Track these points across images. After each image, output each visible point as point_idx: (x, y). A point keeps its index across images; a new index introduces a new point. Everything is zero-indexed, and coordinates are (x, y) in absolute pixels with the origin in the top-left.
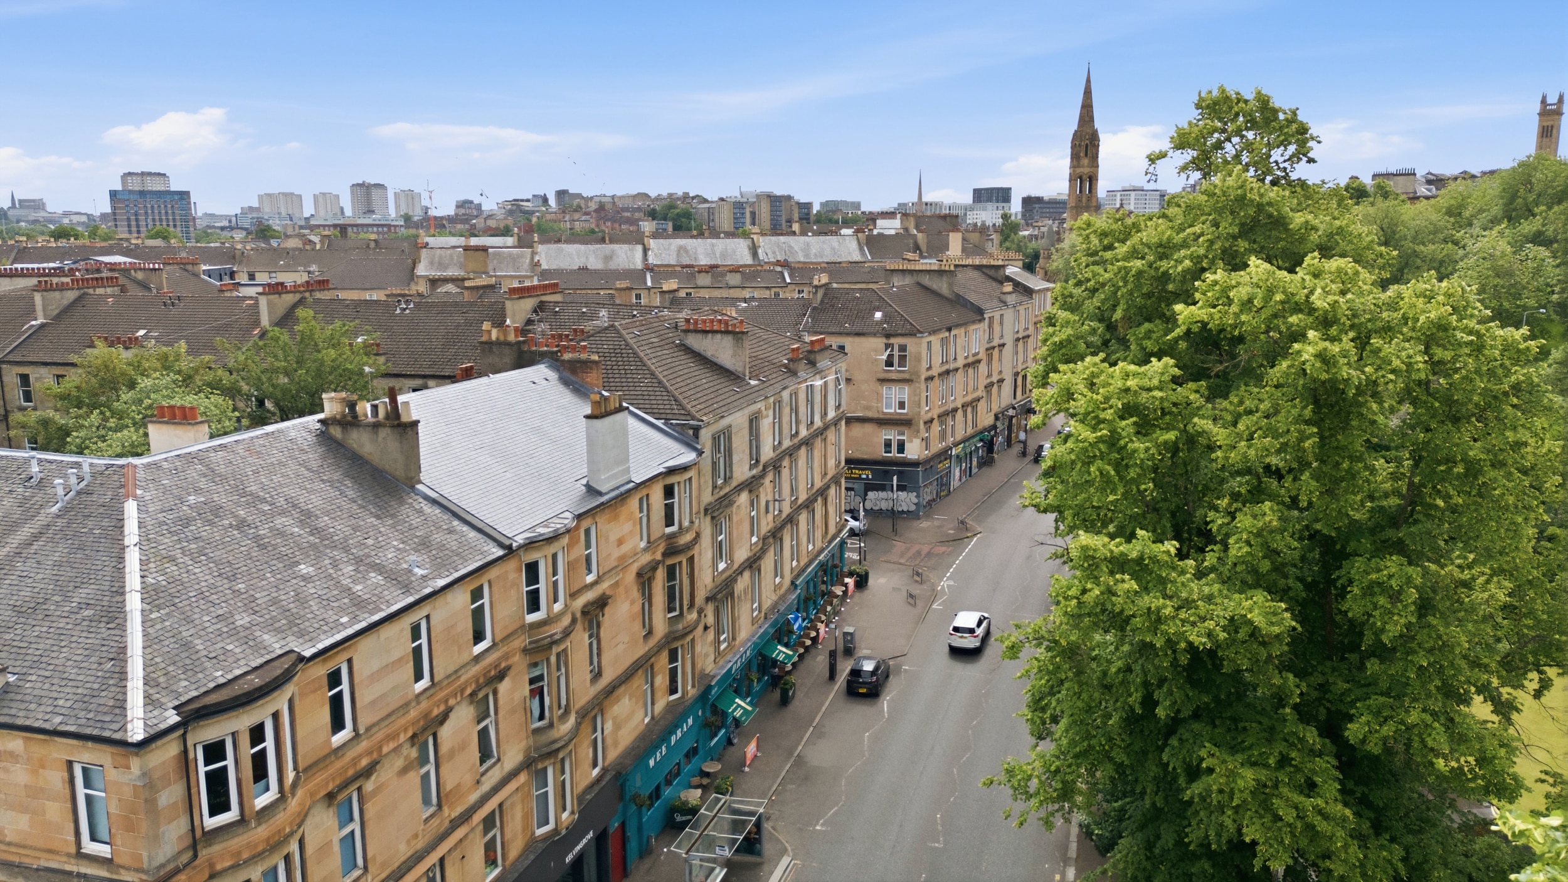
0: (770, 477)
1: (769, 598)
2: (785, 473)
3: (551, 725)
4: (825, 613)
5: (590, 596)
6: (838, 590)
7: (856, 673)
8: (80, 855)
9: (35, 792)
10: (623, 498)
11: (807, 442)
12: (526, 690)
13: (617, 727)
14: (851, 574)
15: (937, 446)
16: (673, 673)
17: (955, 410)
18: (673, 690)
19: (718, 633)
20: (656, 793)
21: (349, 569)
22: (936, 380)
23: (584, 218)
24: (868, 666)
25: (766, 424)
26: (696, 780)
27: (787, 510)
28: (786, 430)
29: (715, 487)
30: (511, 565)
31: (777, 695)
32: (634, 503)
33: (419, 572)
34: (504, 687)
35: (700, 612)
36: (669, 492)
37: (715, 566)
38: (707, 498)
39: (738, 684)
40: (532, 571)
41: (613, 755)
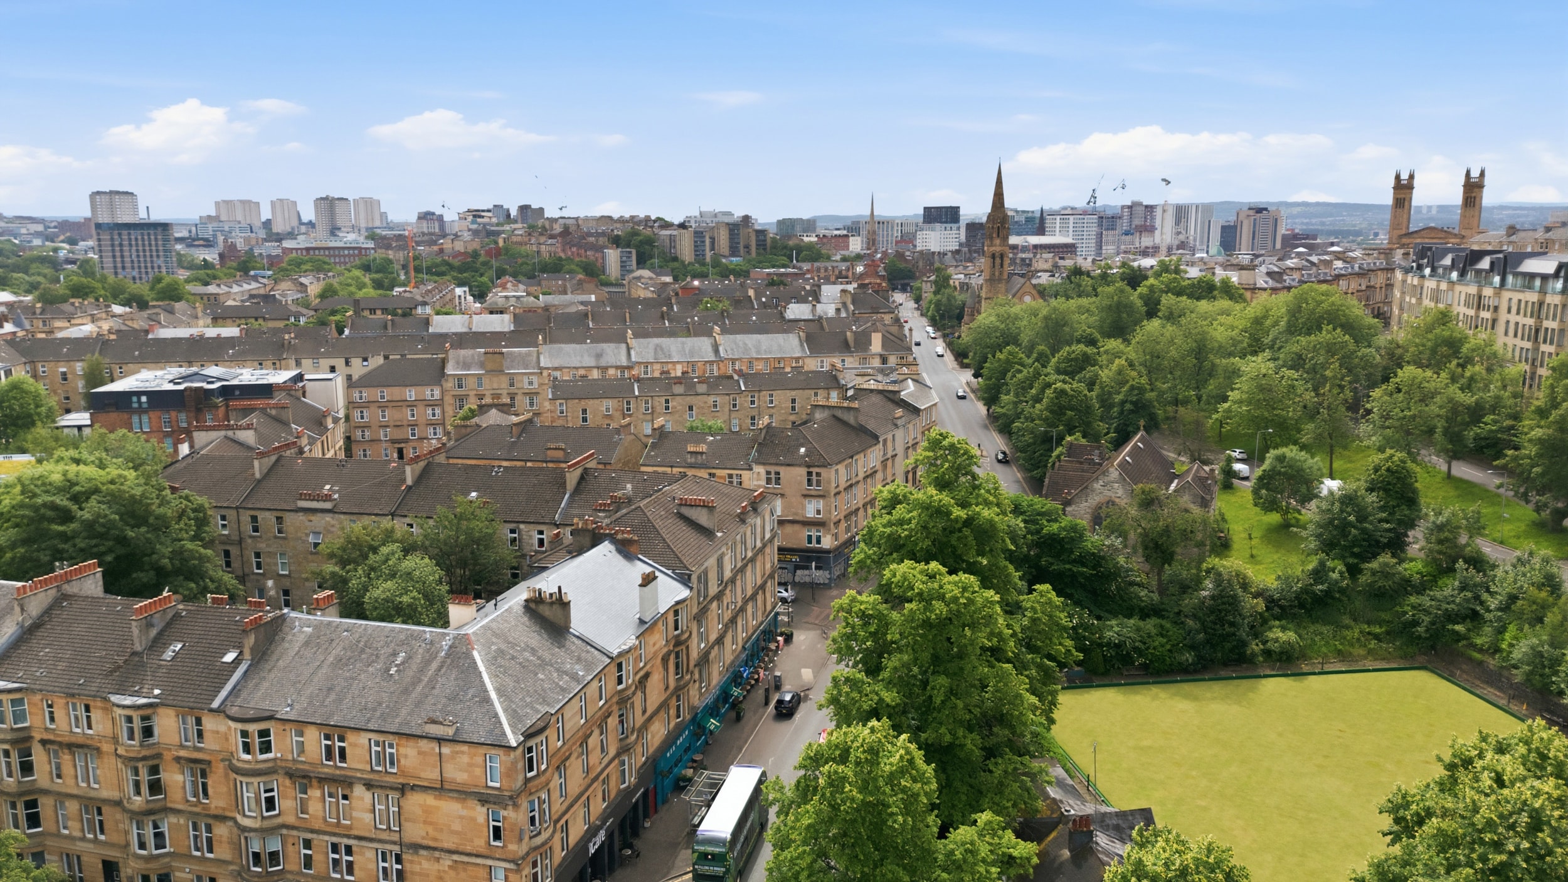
0: (729, 588)
1: (729, 658)
2: (738, 583)
3: (627, 737)
4: (764, 661)
5: (642, 673)
6: (773, 646)
7: (780, 702)
8: (487, 787)
9: (470, 765)
10: (655, 623)
11: (753, 560)
12: (618, 720)
13: (653, 737)
14: (781, 634)
15: (844, 537)
16: (678, 707)
17: (858, 509)
18: (679, 716)
19: (701, 683)
20: (670, 771)
21: (555, 675)
22: (843, 494)
23: (550, 241)
24: (788, 698)
25: (727, 559)
26: (690, 764)
27: (739, 604)
28: (738, 556)
29: (699, 603)
30: (612, 665)
31: (733, 714)
32: (660, 623)
33: (581, 673)
34: (609, 720)
35: (692, 673)
36: (676, 613)
37: (699, 645)
38: (695, 610)
39: (712, 710)
40: (620, 666)
41: (651, 751)
